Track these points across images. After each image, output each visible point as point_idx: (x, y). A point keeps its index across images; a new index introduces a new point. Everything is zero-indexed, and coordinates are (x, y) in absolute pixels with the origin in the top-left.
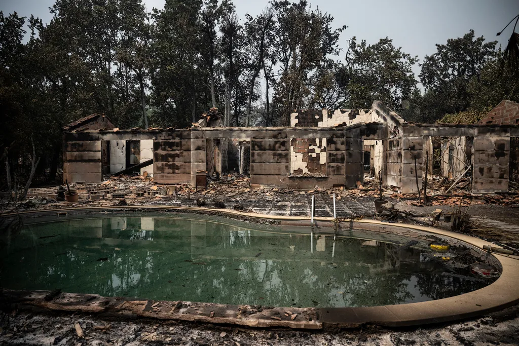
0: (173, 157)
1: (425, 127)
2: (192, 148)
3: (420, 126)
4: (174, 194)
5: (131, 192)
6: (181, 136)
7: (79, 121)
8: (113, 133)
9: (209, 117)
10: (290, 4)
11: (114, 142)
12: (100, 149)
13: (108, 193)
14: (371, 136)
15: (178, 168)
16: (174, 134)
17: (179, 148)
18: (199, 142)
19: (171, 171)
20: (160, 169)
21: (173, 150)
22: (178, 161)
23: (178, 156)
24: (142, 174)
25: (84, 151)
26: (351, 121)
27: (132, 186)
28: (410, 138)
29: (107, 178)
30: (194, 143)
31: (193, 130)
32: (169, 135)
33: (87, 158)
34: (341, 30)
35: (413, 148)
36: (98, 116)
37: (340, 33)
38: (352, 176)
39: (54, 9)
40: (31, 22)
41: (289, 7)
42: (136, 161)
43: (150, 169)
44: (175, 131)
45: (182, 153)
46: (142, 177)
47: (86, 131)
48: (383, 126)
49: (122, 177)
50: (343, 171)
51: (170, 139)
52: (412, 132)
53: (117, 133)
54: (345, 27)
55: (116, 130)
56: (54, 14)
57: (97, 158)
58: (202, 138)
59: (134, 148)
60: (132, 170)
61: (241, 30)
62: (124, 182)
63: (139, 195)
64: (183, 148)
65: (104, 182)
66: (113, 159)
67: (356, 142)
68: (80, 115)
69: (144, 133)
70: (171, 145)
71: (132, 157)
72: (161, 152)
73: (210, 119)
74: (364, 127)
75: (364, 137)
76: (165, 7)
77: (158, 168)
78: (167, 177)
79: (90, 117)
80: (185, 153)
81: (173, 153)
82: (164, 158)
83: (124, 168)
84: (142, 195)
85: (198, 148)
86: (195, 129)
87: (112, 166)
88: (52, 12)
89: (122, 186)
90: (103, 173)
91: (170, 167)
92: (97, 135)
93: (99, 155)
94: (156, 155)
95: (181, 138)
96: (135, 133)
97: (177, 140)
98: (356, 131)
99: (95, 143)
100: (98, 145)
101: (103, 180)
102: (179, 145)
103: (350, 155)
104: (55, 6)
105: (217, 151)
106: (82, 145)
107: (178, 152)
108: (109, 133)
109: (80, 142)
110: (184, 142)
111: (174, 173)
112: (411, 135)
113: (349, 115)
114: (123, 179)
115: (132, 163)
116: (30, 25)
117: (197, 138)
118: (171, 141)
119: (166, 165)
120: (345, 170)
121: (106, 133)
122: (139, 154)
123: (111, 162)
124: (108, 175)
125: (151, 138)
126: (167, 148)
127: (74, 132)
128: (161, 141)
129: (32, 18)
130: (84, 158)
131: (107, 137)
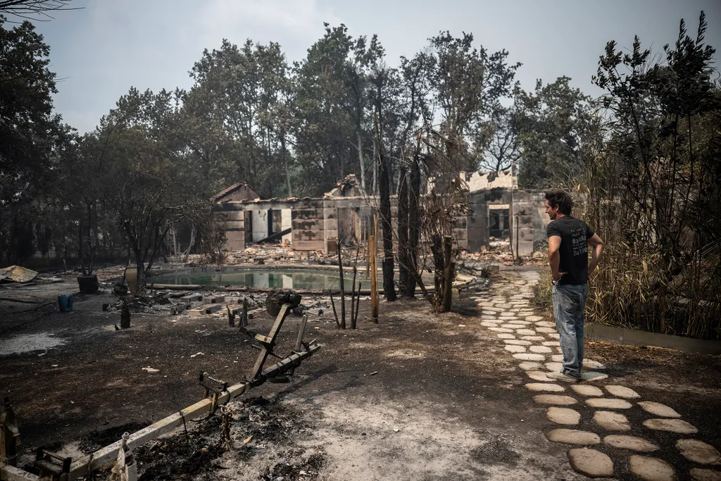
0: (310, 224)
1: (534, 192)
2: (325, 216)
3: (529, 192)
4: (307, 259)
5: (270, 257)
6: (316, 206)
7: (223, 193)
8: (255, 203)
9: (343, 186)
10: (453, 39)
11: (256, 212)
12: (242, 218)
13: (250, 258)
14: (496, 201)
15: (314, 235)
16: (310, 204)
17: (315, 216)
18: (331, 211)
19: (307, 238)
20: (298, 237)
21: (309, 219)
22: (314, 230)
23: (313, 223)
24: (283, 241)
25: (229, 220)
26: (490, 183)
27: (272, 253)
28: (520, 204)
29: (250, 246)
30: (326, 211)
31: (325, 199)
32: (305, 205)
33: (231, 227)
34: (515, 68)
35: (523, 213)
36: (241, 186)
37: (514, 71)
38: (476, 241)
39: (193, 72)
40: (176, 94)
41: (452, 42)
42: (278, 228)
43: (289, 237)
44: (310, 200)
45: (317, 221)
46: (282, 245)
47: (230, 202)
48: (508, 191)
49: (263, 244)
50: (465, 236)
51: (306, 208)
52: (522, 198)
53: (258, 203)
54: (519, 64)
55: (257, 200)
56: (193, 77)
57: (240, 227)
58: (334, 207)
59: (276, 216)
60: (274, 238)
61: (396, 73)
62: (265, 249)
63: (276, 259)
64: (319, 216)
65: (247, 250)
66: (255, 228)
67: (480, 207)
68: (222, 185)
69: (282, 203)
70: (307, 214)
71: (274, 224)
72: (298, 220)
73: (344, 188)
74: (489, 192)
75: (489, 202)
76: (308, 58)
77: (296, 236)
78: (303, 243)
79: (233, 187)
80: (320, 221)
81: (309, 221)
82: (302, 226)
83: (266, 236)
84: (279, 259)
85: (331, 217)
86: (328, 199)
87: (254, 235)
88: (192, 75)
89: (263, 252)
90: (246, 241)
91: (306, 234)
92: (240, 206)
93: (242, 224)
94: (294, 223)
95: (316, 207)
96: (274, 203)
97: (313, 209)
98: (480, 197)
99: (238, 213)
100: (241, 215)
101: (246, 248)
102: (315, 213)
103: (473, 220)
104: (194, 69)
105: (356, 217)
106: (227, 216)
107: (313, 220)
108: (251, 203)
109: (225, 213)
110: (319, 210)
111: (310, 240)
112: (521, 200)
113: (488, 177)
114: (264, 246)
115: (274, 231)
116: (176, 97)
117: (329, 207)
118: (308, 209)
119: (303, 232)
120: (466, 235)
121: (248, 204)
122: (281, 222)
123: (254, 230)
124: (251, 243)
125: (289, 208)
126: (304, 216)
127: (219, 203)
128: (298, 210)
129: (178, 90)
130: (229, 228)
131: (249, 208)
